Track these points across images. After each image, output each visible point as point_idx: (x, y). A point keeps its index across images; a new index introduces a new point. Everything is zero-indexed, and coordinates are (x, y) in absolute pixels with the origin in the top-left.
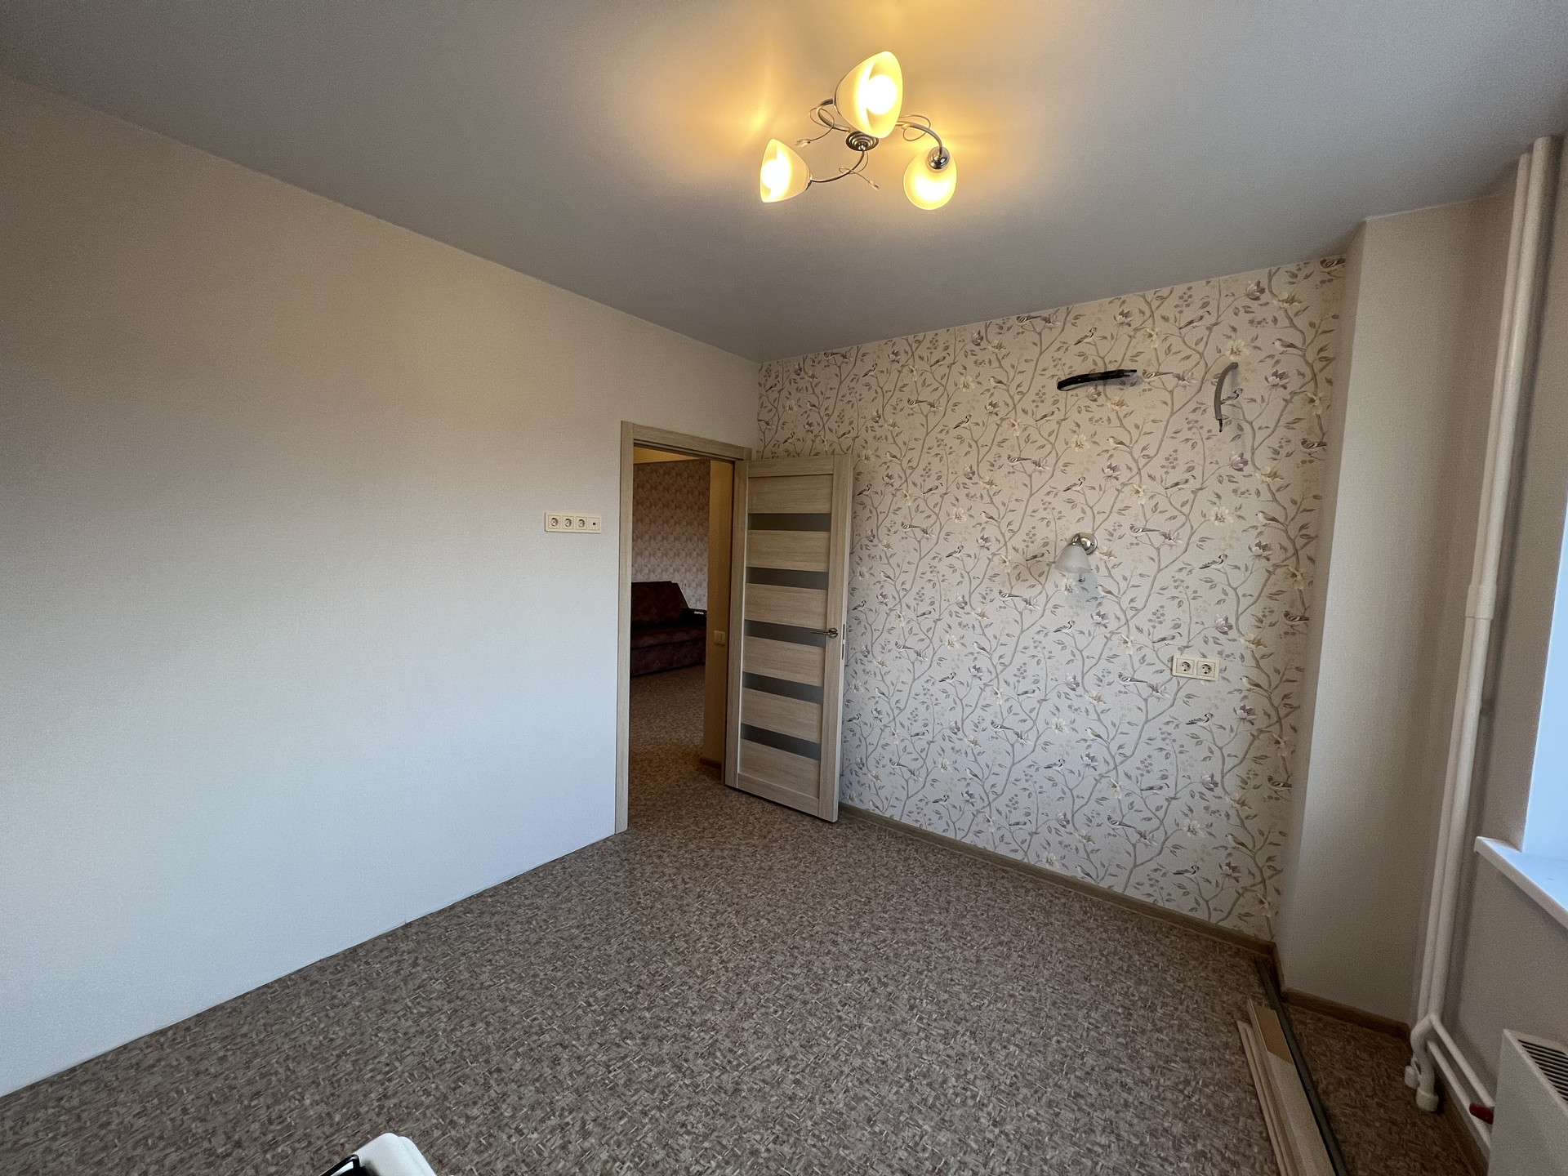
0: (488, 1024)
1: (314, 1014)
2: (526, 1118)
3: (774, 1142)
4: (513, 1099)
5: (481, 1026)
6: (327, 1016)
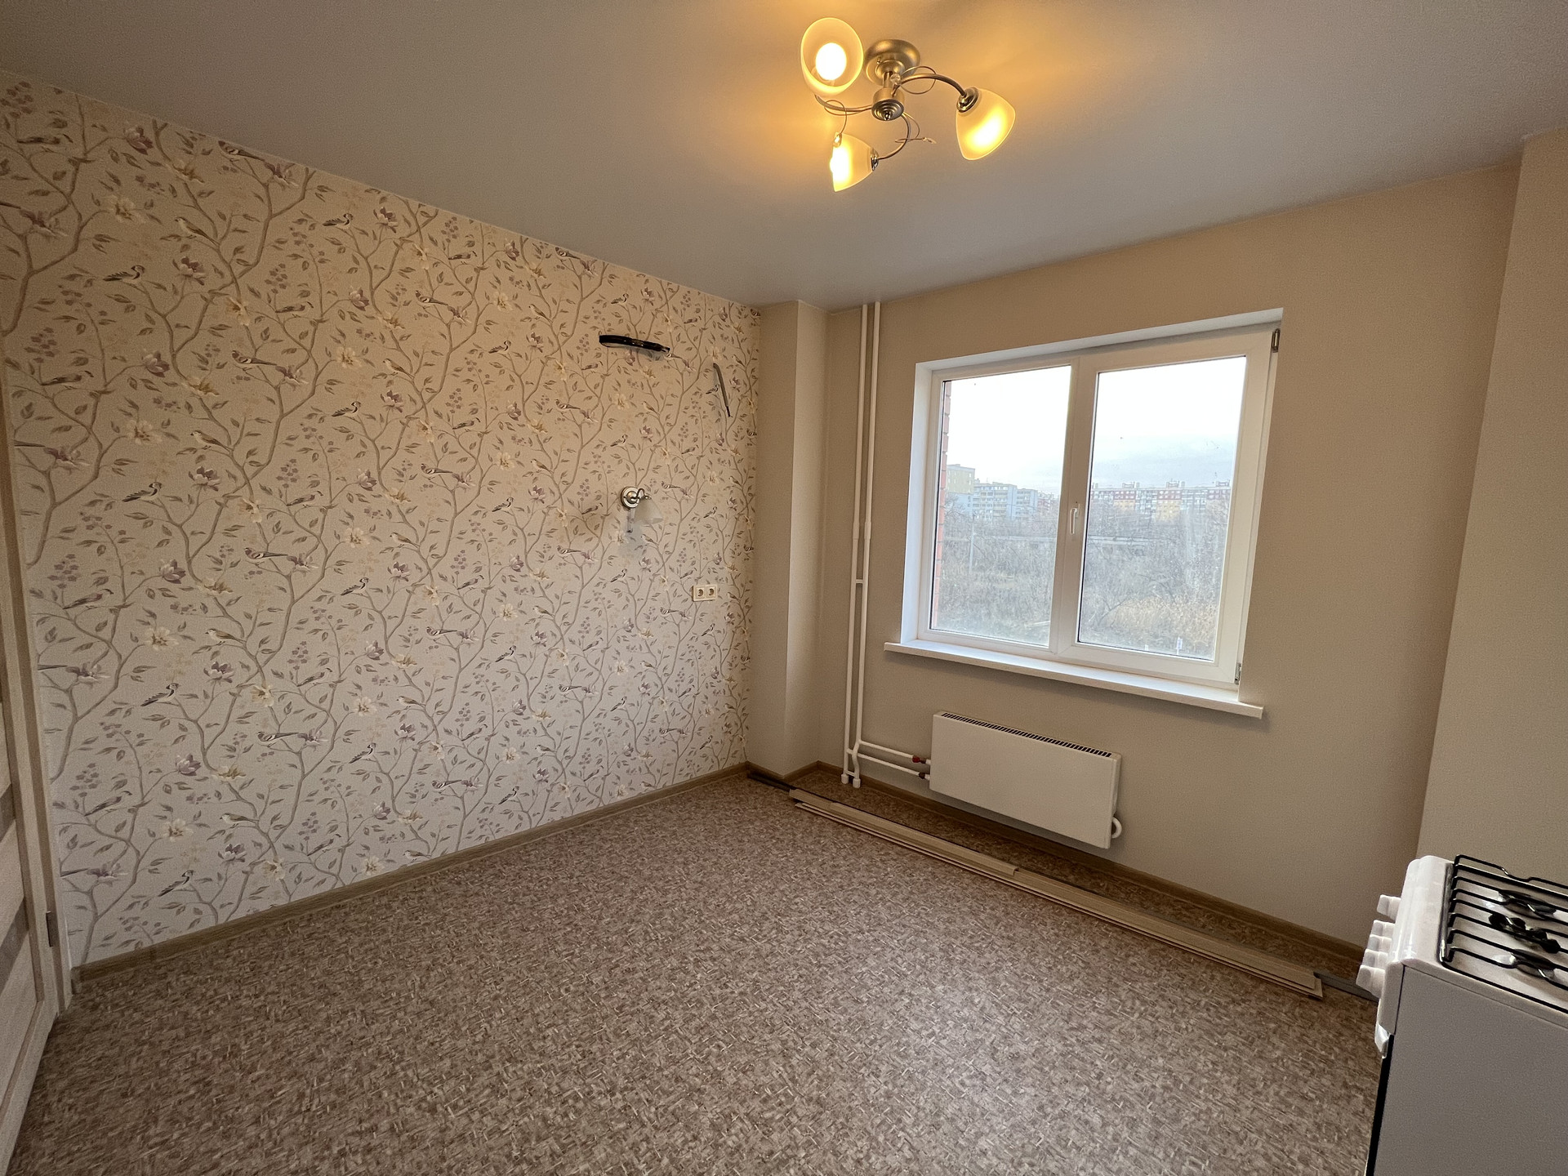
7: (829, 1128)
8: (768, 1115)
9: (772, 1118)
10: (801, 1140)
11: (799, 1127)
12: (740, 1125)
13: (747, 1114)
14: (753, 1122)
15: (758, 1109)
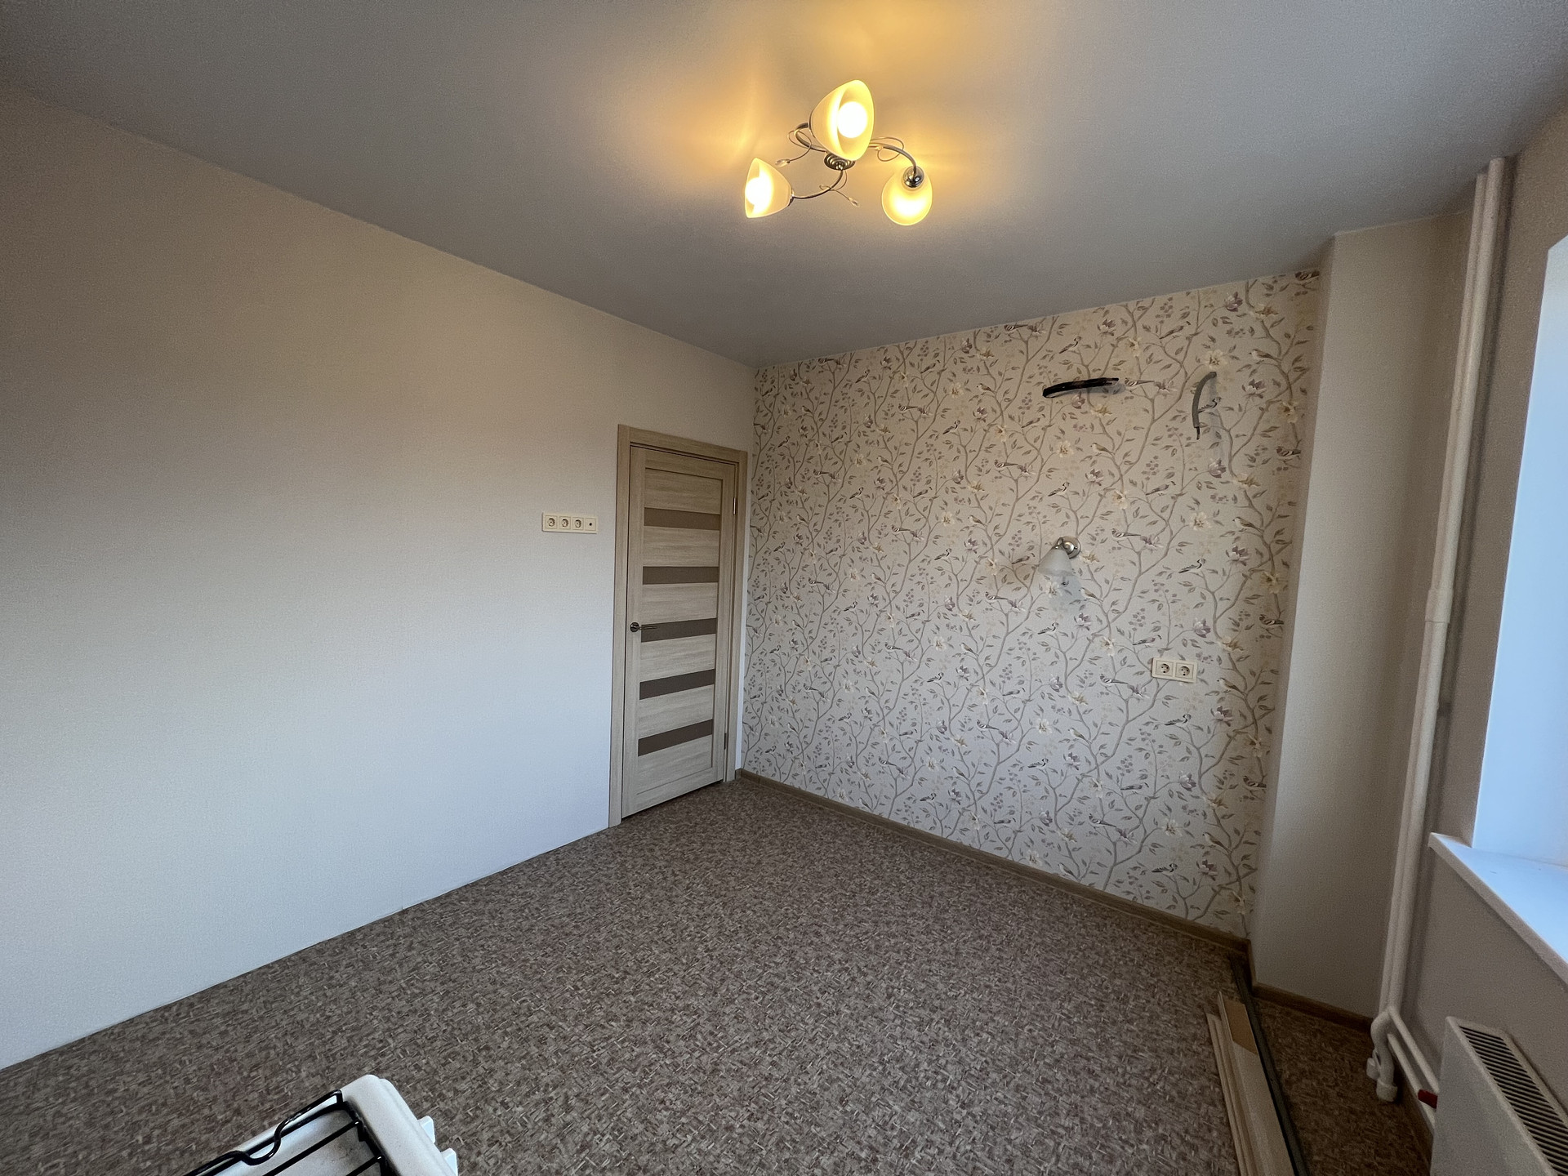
0: (479, 1005)
1: (312, 993)
2: (513, 1093)
3: (749, 1119)
4: (499, 1075)
5: (471, 1006)
6: (325, 995)
7: (691, 1079)
8: (699, 1036)
9: (697, 1040)
10: (680, 1060)
11: (690, 1058)
12: (689, 1021)
13: (698, 1024)
14: (693, 1028)
15: (703, 1030)
